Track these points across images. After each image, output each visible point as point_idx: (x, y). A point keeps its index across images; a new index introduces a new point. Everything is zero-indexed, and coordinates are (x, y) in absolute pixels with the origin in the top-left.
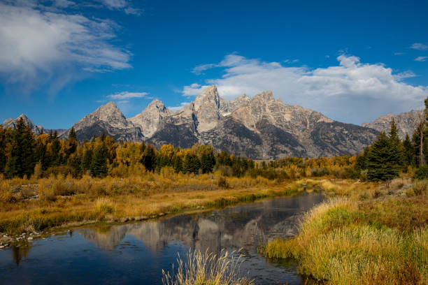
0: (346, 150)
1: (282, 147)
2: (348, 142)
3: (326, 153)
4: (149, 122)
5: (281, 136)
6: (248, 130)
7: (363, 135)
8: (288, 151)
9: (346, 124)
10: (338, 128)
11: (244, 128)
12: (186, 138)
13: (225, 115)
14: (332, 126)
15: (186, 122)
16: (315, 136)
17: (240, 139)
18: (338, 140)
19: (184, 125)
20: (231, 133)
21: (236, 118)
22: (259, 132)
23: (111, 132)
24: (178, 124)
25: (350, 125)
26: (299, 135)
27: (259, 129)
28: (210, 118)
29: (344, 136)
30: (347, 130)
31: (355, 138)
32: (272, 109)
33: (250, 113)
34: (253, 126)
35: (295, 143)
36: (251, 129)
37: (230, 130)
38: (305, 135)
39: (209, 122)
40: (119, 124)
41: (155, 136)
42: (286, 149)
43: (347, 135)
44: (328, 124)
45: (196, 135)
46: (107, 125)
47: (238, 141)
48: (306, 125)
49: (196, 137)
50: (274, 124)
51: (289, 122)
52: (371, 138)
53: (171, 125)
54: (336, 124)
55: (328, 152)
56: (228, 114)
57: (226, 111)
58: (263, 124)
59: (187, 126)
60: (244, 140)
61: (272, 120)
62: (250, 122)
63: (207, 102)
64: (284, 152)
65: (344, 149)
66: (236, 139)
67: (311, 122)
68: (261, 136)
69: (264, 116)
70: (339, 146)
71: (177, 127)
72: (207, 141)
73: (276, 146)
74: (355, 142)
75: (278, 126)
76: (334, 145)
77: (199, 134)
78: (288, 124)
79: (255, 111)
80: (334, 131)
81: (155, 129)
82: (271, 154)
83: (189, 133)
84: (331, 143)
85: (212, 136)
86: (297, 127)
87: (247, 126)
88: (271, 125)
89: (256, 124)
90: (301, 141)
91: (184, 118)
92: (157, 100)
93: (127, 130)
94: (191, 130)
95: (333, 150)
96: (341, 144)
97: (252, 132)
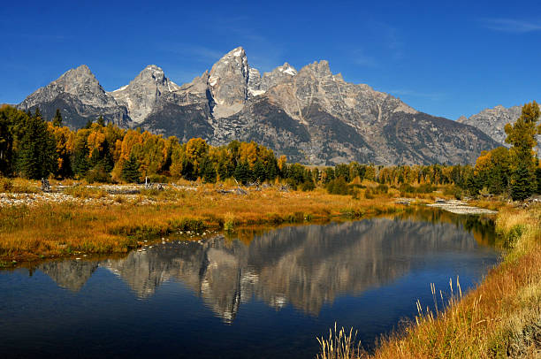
0: (434, 155)
1: (341, 148)
2: (437, 144)
3: (404, 159)
4: (140, 99)
5: (339, 130)
6: (290, 119)
7: (460, 136)
8: (349, 153)
9: (435, 118)
10: (423, 123)
11: (283, 114)
12: (196, 126)
13: (256, 93)
14: (414, 120)
15: (197, 101)
16: (388, 131)
17: (278, 132)
18: (423, 141)
19: (195, 105)
20: (264, 122)
21: (273, 99)
22: (305, 123)
23: (82, 111)
24: (185, 104)
25: (441, 118)
26: (365, 129)
27: (306, 118)
28: (234, 98)
29: (431, 134)
30: (436, 126)
31: (448, 140)
32: (328, 89)
33: (294, 93)
34: (298, 113)
35: (362, 143)
36: (295, 118)
37: (264, 118)
38: (374, 131)
39: (232, 103)
40: (95, 99)
41: (148, 121)
42: (345, 150)
43: (436, 134)
44: (410, 116)
45: (211, 122)
46: (77, 100)
47: (274, 134)
48: (377, 115)
49: (209, 125)
50: (329, 111)
51: (352, 109)
52: (470, 140)
53: (172, 106)
54: (421, 116)
55: (407, 157)
56: (261, 92)
57: (258, 88)
58: (314, 112)
59: (198, 108)
60: (284, 133)
61: (328, 105)
62: (294, 108)
63: (229, 73)
64: (344, 154)
65: (431, 155)
66: (270, 132)
67: (384, 112)
68: (309, 129)
69: (317, 100)
70: (422, 150)
71: (182, 108)
72: (228, 133)
73: (330, 145)
74: (446, 145)
75: (335, 116)
76: (416, 148)
77: (214, 121)
78: (350, 112)
79: (302, 91)
80: (418, 127)
81: (149, 110)
82: (323, 157)
83: (200, 119)
84: (413, 144)
85: (236, 125)
86: (363, 117)
87: (289, 114)
88: (325, 113)
89: (302, 110)
90: (367, 138)
91: (194, 95)
92: (153, 66)
93: (106, 109)
94: (203, 114)
95: (414, 155)
96: (426, 146)
97: (296, 122)
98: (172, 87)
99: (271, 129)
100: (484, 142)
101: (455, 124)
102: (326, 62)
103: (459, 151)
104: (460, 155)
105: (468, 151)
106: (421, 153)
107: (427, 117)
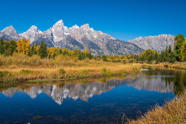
0: (121, 52)
1: (93, 50)
2: (122, 49)
3: (112, 53)
4: (30, 36)
5: (93, 45)
6: (78, 42)
7: (129, 46)
8: (96, 51)
10: (118, 42)
11: (76, 40)
12: (48, 44)
13: (66, 34)
14: (115, 41)
15: (48, 37)
16: (107, 45)
17: (74, 46)
18: (117, 47)
19: (48, 38)
20: (70, 43)
21: (72, 36)
22: (82, 43)
24: (44, 38)
25: (123, 41)
26: (100, 44)
27: (82, 41)
28: (60, 36)
29: (120, 46)
30: (122, 43)
31: (125, 47)
32: (89, 33)
33: (79, 34)
34: (80, 40)
35: (99, 49)
36: (79, 41)
37: (69, 42)
38: (103, 45)
39: (59, 37)
40: (15, 36)
42: (95, 51)
43: (122, 46)
44: (114, 40)
45: (53, 43)
46: (10, 37)
47: (73, 47)
48: (104, 40)
50: (89, 39)
51: (96, 39)
52: (132, 47)
53: (41, 38)
54: (117, 40)
56: (68, 34)
57: (67, 32)
58: (84, 39)
59: (49, 39)
60: (76, 46)
63: (58, 28)
64: (94, 52)
65: (120, 52)
66: (72, 46)
67: (106, 39)
68: (83, 45)
69: (86, 36)
70: (118, 51)
71: (44, 39)
72: (58, 46)
73: (90, 49)
74: (125, 49)
75: (91, 41)
76: (116, 50)
77: (54, 43)
78: (96, 40)
79: (81, 33)
80: (116, 43)
81: (33, 40)
83: (50, 42)
84: (115, 49)
85: (61, 44)
86: (100, 41)
87: (77, 40)
89: (81, 39)
90: (101, 47)
91: (47, 35)
92: (34, 26)
94: (50, 41)
95: (115, 52)
96: (119, 49)
97: (79, 43)
98: (40, 32)
99: (72, 45)
100: (136, 48)
101: (127, 43)
102: (88, 24)
103: (129, 51)
104: (129, 52)
105: (131, 51)
106: (117, 51)
107: (119, 41)
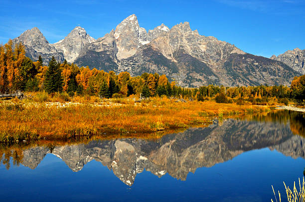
0: (256, 80)
1: (198, 76)
2: (258, 73)
3: (238, 83)
4: (71, 48)
5: (196, 65)
6: (166, 59)
7: (271, 67)
9: (257, 57)
10: (249, 60)
11: (162, 56)
12: (107, 64)
13: (144, 43)
14: (244, 58)
15: (107, 49)
16: (227, 65)
17: (158, 67)
18: (249, 71)
19: (106, 51)
20: (149, 61)
21: (155, 47)
22: (175, 61)
23: (35, 56)
24: (99, 51)
25: (261, 57)
26: (213, 64)
27: (176, 58)
28: (130, 46)
29: (254, 67)
30: (257, 62)
31: (265, 70)
32: (189, 40)
33: (168, 43)
34: (170, 55)
35: (211, 73)
36: (169, 58)
37: (149, 58)
38: (219, 66)
39: (129, 50)
40: (43, 49)
41: (77, 61)
42: (201, 77)
43: (257, 66)
44: (241, 56)
45: (116, 62)
46: (32, 49)
47: (156, 69)
48: (220, 56)
49: (115, 63)
50: (190, 54)
51: (205, 52)
52: (279, 70)
53: (92, 52)
54: (248, 56)
55: (240, 81)
56: (147, 42)
57: (145, 40)
58: (180, 54)
59: (108, 53)
60: (162, 68)
61: (189, 49)
62: (168, 52)
63: (127, 31)
64: (200, 80)
65: (254, 80)
66: (153, 67)
67: (224, 54)
68: (178, 65)
69: (182, 46)
70: (249, 77)
71: (98, 53)
72: (127, 68)
73: (191, 74)
74: (264, 73)
75: (194, 56)
76: (245, 76)
77: (118, 61)
78: (203, 54)
79: (173, 41)
80: (246, 62)
81: (77, 55)
82: (186, 82)
83: (110, 60)
84: (243, 74)
85: (132, 63)
86: (211, 57)
87: (165, 55)
88: (187, 55)
89: (173, 54)
90: (214, 70)
91: (105, 45)
92: (79, 27)
93: (50, 54)
94: (111, 57)
95: (243, 80)
96: (251, 75)
97: (170, 61)
98: (91, 40)
99: (154, 66)
100: (288, 71)
101: (269, 60)
102: (187, 23)
103: (272, 77)
104: (272, 79)
105: (277, 77)
106: (248, 79)
107: (251, 56)
